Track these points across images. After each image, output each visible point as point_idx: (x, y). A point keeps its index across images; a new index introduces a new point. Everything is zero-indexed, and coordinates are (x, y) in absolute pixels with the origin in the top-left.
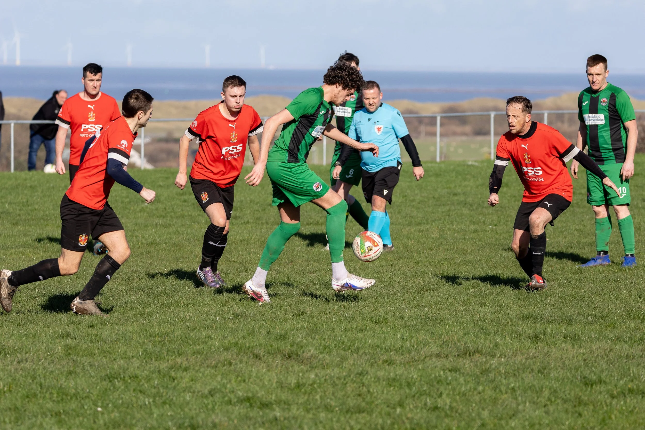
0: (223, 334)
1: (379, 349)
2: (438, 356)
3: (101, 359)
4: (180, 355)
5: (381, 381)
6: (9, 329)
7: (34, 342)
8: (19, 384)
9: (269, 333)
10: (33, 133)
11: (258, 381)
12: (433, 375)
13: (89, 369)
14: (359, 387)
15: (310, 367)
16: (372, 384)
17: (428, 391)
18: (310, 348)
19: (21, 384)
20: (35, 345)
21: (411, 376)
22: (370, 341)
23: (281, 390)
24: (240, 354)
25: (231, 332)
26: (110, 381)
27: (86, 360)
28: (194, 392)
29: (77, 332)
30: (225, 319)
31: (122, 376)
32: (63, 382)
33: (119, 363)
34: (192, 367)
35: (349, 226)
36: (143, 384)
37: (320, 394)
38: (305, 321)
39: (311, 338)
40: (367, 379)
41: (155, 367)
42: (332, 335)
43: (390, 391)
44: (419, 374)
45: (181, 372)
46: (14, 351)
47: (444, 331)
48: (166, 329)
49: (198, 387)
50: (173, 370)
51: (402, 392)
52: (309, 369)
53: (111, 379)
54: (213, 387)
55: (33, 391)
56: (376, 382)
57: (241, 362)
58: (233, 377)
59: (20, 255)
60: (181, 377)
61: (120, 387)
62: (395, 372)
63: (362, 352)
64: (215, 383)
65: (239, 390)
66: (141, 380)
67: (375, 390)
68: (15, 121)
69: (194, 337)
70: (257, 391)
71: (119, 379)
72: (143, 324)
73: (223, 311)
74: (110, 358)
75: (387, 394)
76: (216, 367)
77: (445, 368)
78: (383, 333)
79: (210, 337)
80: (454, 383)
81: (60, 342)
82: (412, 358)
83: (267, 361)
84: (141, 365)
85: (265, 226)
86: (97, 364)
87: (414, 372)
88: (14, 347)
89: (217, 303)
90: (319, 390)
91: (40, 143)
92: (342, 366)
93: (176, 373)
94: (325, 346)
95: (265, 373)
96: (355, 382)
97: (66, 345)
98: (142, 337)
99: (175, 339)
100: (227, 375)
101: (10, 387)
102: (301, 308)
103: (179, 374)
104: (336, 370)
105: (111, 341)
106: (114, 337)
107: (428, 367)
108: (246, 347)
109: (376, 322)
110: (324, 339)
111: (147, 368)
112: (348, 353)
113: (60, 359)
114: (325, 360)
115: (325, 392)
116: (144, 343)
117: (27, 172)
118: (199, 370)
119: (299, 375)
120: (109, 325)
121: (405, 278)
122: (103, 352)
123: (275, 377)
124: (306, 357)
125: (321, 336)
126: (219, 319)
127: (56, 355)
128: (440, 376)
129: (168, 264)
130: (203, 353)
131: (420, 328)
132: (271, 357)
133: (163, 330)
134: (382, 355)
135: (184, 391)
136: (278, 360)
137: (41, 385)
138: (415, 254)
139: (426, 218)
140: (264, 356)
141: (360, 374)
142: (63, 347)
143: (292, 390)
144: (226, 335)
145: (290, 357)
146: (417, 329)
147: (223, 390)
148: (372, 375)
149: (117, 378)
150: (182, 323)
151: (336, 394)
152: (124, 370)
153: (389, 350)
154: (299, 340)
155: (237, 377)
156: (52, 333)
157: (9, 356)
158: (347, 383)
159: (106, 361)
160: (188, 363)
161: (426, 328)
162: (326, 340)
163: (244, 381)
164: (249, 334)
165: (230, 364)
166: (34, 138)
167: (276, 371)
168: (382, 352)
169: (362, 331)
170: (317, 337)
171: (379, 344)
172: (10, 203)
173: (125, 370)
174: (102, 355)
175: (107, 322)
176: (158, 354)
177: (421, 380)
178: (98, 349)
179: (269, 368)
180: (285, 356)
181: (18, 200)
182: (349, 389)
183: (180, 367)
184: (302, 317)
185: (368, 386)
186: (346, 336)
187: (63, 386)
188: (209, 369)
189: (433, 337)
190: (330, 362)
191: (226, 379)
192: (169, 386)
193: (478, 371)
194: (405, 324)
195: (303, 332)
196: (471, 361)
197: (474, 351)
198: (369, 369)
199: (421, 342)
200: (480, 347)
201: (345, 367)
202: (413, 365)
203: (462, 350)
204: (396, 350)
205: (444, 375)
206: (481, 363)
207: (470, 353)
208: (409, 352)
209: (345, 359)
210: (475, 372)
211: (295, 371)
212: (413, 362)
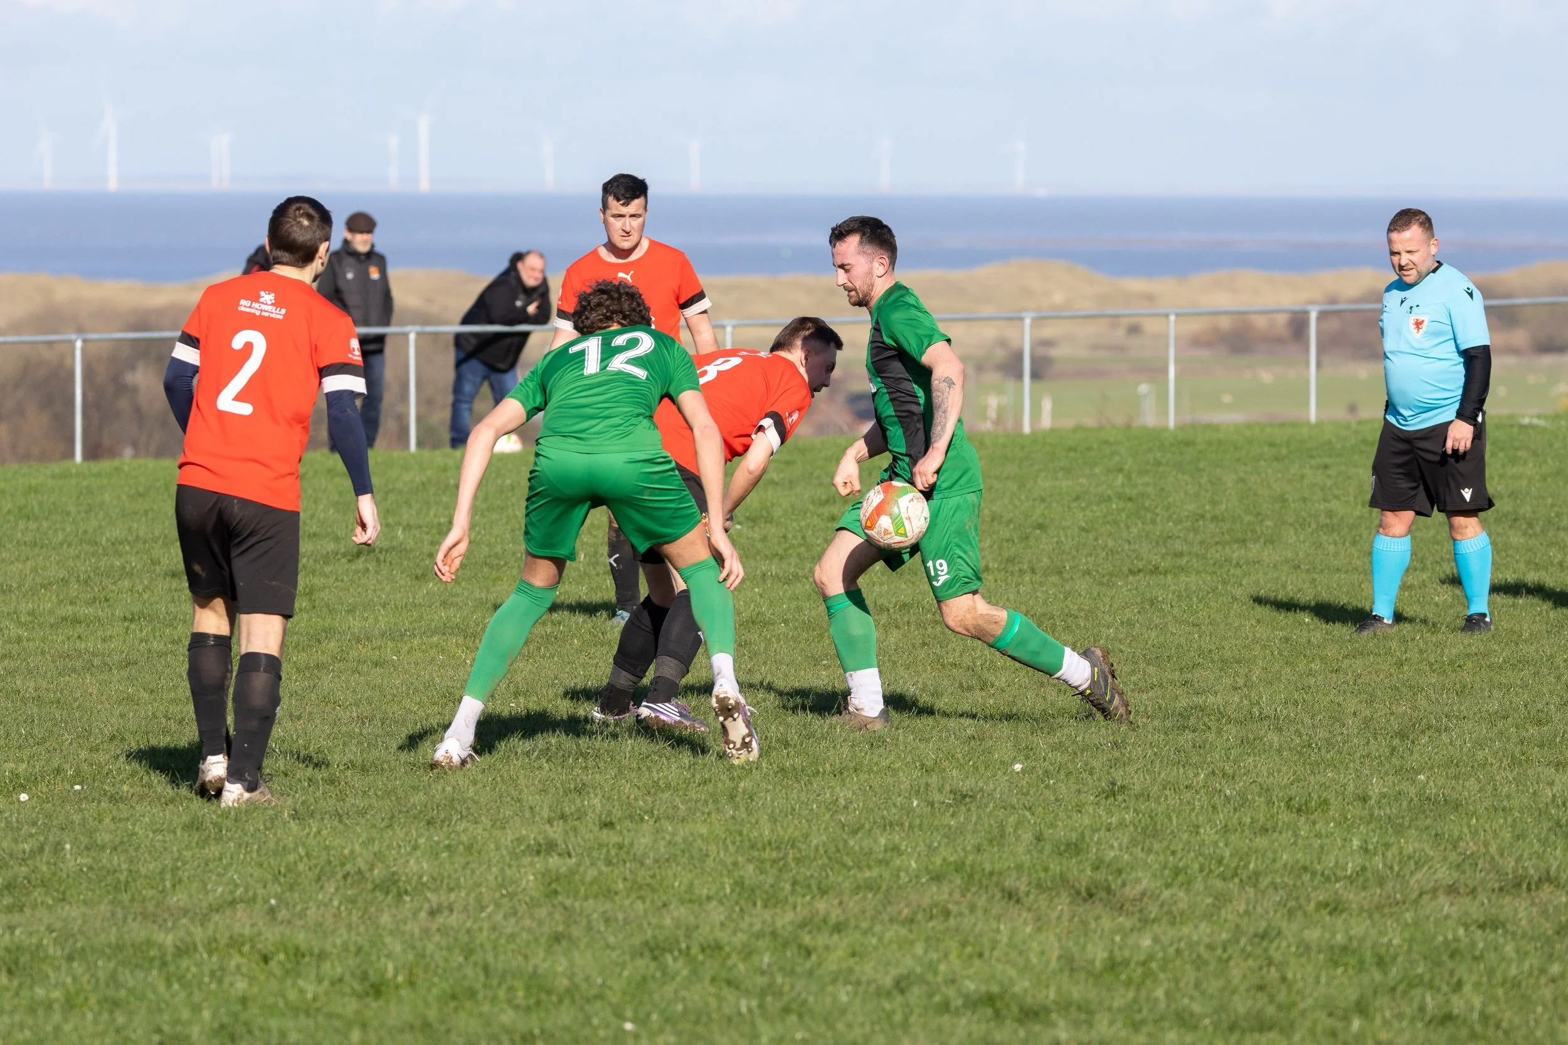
0: (928, 841)
1: (1309, 876)
2: (1452, 890)
3: (632, 903)
4: (823, 892)
5: (1313, 954)
6: (406, 834)
7: (468, 863)
8: (433, 966)
9: (1039, 838)
10: (462, 355)
11: (1013, 954)
12: (1441, 938)
13: (603, 929)
14: (1261, 968)
15: (1140, 920)
16: (1292, 960)
17: (1427, 977)
18: (1140, 874)
19: (437, 967)
20: (473, 872)
21: (1385, 940)
22: (1285, 857)
23: (1071, 976)
24: (968, 890)
25: (948, 837)
26: (655, 958)
27: (594, 908)
28: (858, 983)
29: (573, 839)
30: (932, 804)
31: (683, 946)
32: (539, 960)
33: (676, 914)
34: (852, 922)
35: (1233, 575)
36: (735, 966)
37: (1165, 986)
38: (1127, 808)
39: (1143, 849)
40: (1278, 949)
41: (764, 922)
42: (1193, 840)
43: (1334, 978)
44: (1406, 935)
45: (827, 935)
46: (419, 887)
47: (1466, 830)
48: (790, 830)
49: (867, 969)
50: (807, 929)
51: (1365, 979)
52: (1138, 925)
53: (657, 953)
54: (905, 971)
55: (466, 984)
56: (1301, 955)
57: (972, 908)
58: (953, 945)
59: (433, 652)
60: (827, 948)
61: (678, 973)
62: (1347, 932)
63: (1265, 883)
64: (909, 962)
65: (969, 977)
66: (728, 956)
67: (1299, 976)
68: (418, 328)
69: (857, 848)
70: (1011, 979)
71: (676, 953)
72: (733, 817)
73: (927, 785)
74: (653, 901)
75: (1328, 984)
76: (912, 921)
77: (1469, 921)
78: (1316, 836)
79: (896, 849)
80: (1492, 956)
81: (532, 864)
82: (1389, 897)
83: (1035, 906)
84: (729, 918)
85: (1027, 579)
86: (620, 916)
87: (1394, 930)
88: (421, 877)
89: (913, 766)
90: (1162, 976)
91: (478, 380)
92: (1219, 917)
93: (813, 938)
94: (1177, 867)
95: (1030, 936)
96: (1249, 955)
97: (546, 873)
98: (732, 849)
99: (812, 854)
100: (938, 940)
101: (411, 974)
102: (1118, 775)
103: (821, 940)
104: (1204, 928)
105: (656, 861)
106: (662, 850)
107: (1428, 918)
108: (983, 874)
109: (1299, 810)
110: (1174, 853)
111: (744, 925)
112: (1234, 885)
113: (533, 904)
114: (1175, 902)
115: (1177, 981)
116: (735, 864)
117: (448, 450)
118: (871, 928)
119: (1113, 941)
120: (651, 822)
121: (1370, 702)
122: (637, 888)
123: (1056, 945)
124: (1131, 897)
125: (1165, 843)
126: (918, 806)
127: (521, 896)
128: (1456, 939)
129: (793, 671)
130: (879, 888)
131: (1406, 824)
132: (1044, 896)
133: (782, 833)
134: (1315, 889)
135: (834, 981)
136: (1063, 904)
137: (486, 969)
138: (1394, 645)
139: (1420, 555)
140: (1028, 894)
141: (1263, 936)
142: (539, 876)
143: (1097, 977)
144: (936, 844)
145: (1091, 895)
146: (1401, 825)
147: (930, 977)
148: (1291, 939)
149: (671, 951)
150: (828, 816)
151: (1204, 985)
152: (687, 929)
153: (1333, 879)
154: (1112, 854)
155: (963, 944)
156: (512, 842)
157: (407, 898)
158: (1230, 958)
159: (645, 911)
160: (844, 911)
161: (1420, 823)
162: (1179, 855)
163: (981, 955)
164: (991, 841)
165: (947, 914)
166: (465, 367)
167: (1058, 931)
168: (1316, 882)
169: (1267, 830)
170: (1156, 846)
171: (1308, 863)
172: (408, 527)
173: (689, 931)
174: (633, 896)
175: (645, 813)
176: (771, 891)
177: (1410, 950)
178: (625, 879)
179: (1039, 924)
180: (1078, 893)
181: (428, 519)
182: (1236, 973)
183: (825, 921)
184: (1120, 798)
185: (1282, 966)
186: (1226, 845)
187: (540, 971)
188: (895, 927)
189: (1439, 845)
190: (1189, 907)
191: (937, 950)
192: (799, 969)
193: (1549, 928)
194: (1372, 815)
195: (1123, 834)
196: (1533, 904)
197: (1540, 879)
198: (1284, 925)
199: (1409, 858)
200: (1554, 868)
201: (1226, 921)
202: (1392, 914)
203: (1510, 876)
204: (1350, 877)
205: (1467, 936)
206: (1555, 907)
207: (1529, 884)
208: (1381, 882)
209: (1225, 900)
210: (1541, 931)
211: (1103, 930)
212: (1390, 905)
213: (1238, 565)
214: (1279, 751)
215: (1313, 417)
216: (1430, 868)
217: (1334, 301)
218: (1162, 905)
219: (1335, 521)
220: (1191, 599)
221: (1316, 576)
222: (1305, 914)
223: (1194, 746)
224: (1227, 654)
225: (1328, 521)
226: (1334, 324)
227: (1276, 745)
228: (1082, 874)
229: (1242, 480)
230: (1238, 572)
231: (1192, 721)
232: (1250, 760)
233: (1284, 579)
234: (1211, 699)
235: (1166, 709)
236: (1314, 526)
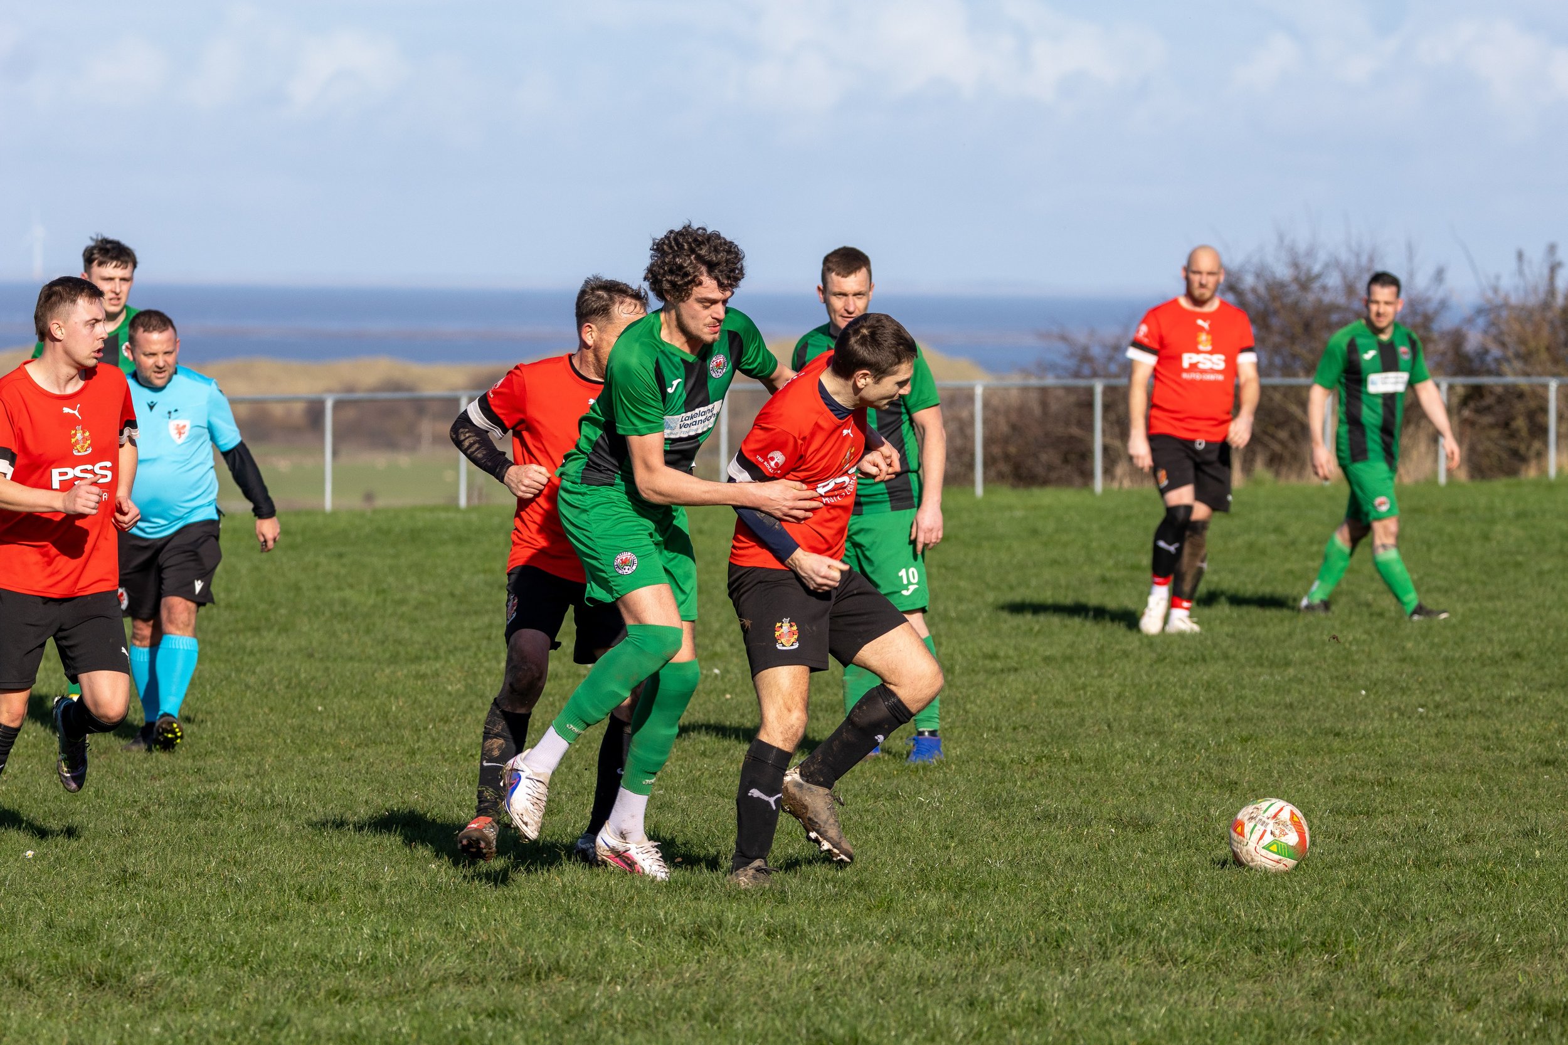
1: (319, 964)
2: (462, 979)
9: (50, 925)
12: (450, 1027)
15: (150, 1008)
18: (150, 962)
21: (395, 1028)
22: (295, 944)
35: (247, 664)
38: (138, 895)
39: (153, 937)
40: (288, 1036)
42: (204, 928)
44: (416, 1024)
47: (476, 919)
52: (148, 1012)
62: (356, 1019)
63: (276, 971)
77: (479, 1010)
78: (327, 924)
82: (399, 985)
83: (45, 993)
87: (403, 1019)
92: (229, 1005)
94: (187, 955)
95: (40, 1022)
102: (130, 862)
104: (214, 1016)
107: (438, 1007)
109: (310, 898)
112: (244, 973)
114: (185, 990)
119: (123, 1028)
123: (66, 1031)
124: (141, 984)
125: (176, 931)
128: (466, 1028)
131: (417, 913)
132: (54, 983)
134: (325, 977)
136: (73, 991)
138: (407, 733)
139: (433, 644)
140: (38, 980)
141: (273, 1024)
145: (101, 983)
146: (412, 914)
148: (300, 1027)
153: (343, 967)
154: (123, 941)
161: (432, 912)
162: (190, 942)
167: (68, 1018)
168: (326, 970)
169: (278, 918)
170: (167, 933)
171: (318, 951)
177: (419, 1038)
179: (49, 1010)
180: (89, 980)
186: (237, 933)
189: (449, 933)
190: (199, 995)
193: (557, 1017)
194: (382, 903)
195: (134, 922)
196: (543, 993)
197: (549, 968)
198: (293, 1013)
199: (419, 947)
200: (563, 957)
201: (235, 1008)
202: (401, 1003)
203: (520, 965)
204: (360, 965)
205: (476, 1025)
206: (565, 997)
207: (538, 973)
208: (391, 970)
209: (235, 988)
210: (551, 1020)
211: (113, 1018)
212: (400, 994)
213: (252, 653)
214: (291, 840)
215: (328, 504)
216: (440, 957)
217: (350, 389)
218: (172, 992)
219: (349, 609)
220: (204, 687)
221: (329, 664)
222: (315, 1001)
223: (206, 834)
224: (240, 741)
225: (342, 610)
226: (350, 414)
227: (288, 833)
228: (96, 963)
229: (257, 569)
230: (251, 660)
231: (204, 809)
232: (262, 848)
233: (297, 667)
234: (223, 787)
235: (179, 796)
236: (328, 614)
